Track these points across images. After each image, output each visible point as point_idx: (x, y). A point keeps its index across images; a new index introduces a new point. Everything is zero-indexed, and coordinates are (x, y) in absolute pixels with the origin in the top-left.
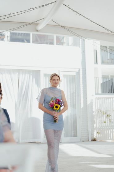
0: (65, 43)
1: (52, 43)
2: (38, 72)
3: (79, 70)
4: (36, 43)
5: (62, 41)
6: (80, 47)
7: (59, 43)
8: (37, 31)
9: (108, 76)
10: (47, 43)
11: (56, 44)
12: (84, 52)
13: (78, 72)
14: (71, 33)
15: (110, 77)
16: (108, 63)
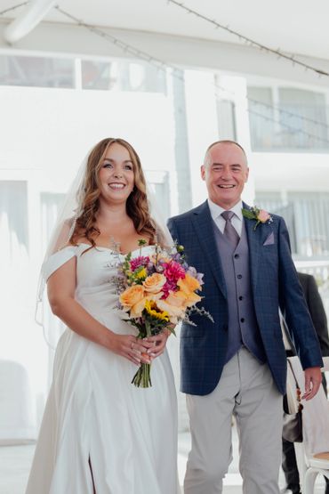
0: (115, 80)
1: (67, 83)
2: (19, 188)
3: (167, 177)
4: (11, 84)
5: (105, 75)
6: (166, 95)
7: (91, 84)
8: (9, 44)
9: (278, 194)
10: (50, 84)
11: (84, 88)
12: (181, 111)
13: (162, 185)
14: (125, 50)
15: (284, 197)
16: (275, 148)
